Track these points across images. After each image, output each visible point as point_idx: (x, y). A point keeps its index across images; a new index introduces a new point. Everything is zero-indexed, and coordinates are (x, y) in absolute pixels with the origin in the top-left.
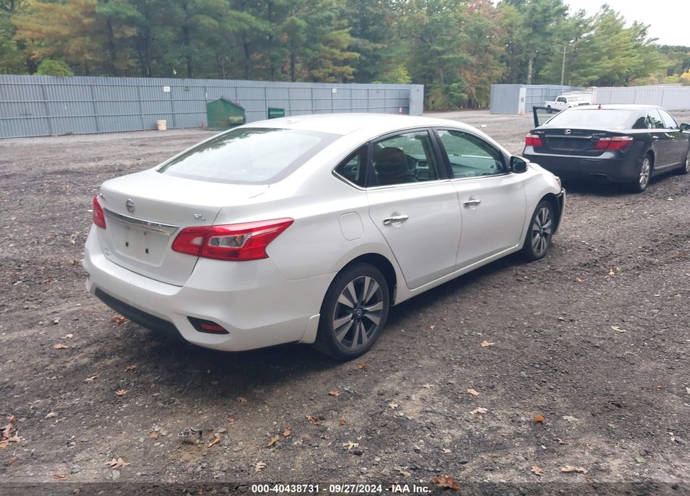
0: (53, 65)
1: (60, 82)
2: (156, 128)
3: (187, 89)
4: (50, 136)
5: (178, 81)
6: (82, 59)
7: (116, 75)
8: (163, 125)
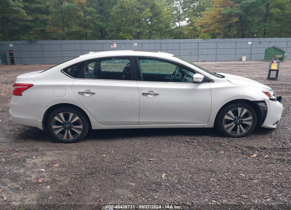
0: (204, 35)
1: (205, 41)
2: (241, 60)
3: (260, 43)
4: (197, 62)
5: (256, 39)
6: (215, 32)
7: (229, 38)
8: (244, 59)
